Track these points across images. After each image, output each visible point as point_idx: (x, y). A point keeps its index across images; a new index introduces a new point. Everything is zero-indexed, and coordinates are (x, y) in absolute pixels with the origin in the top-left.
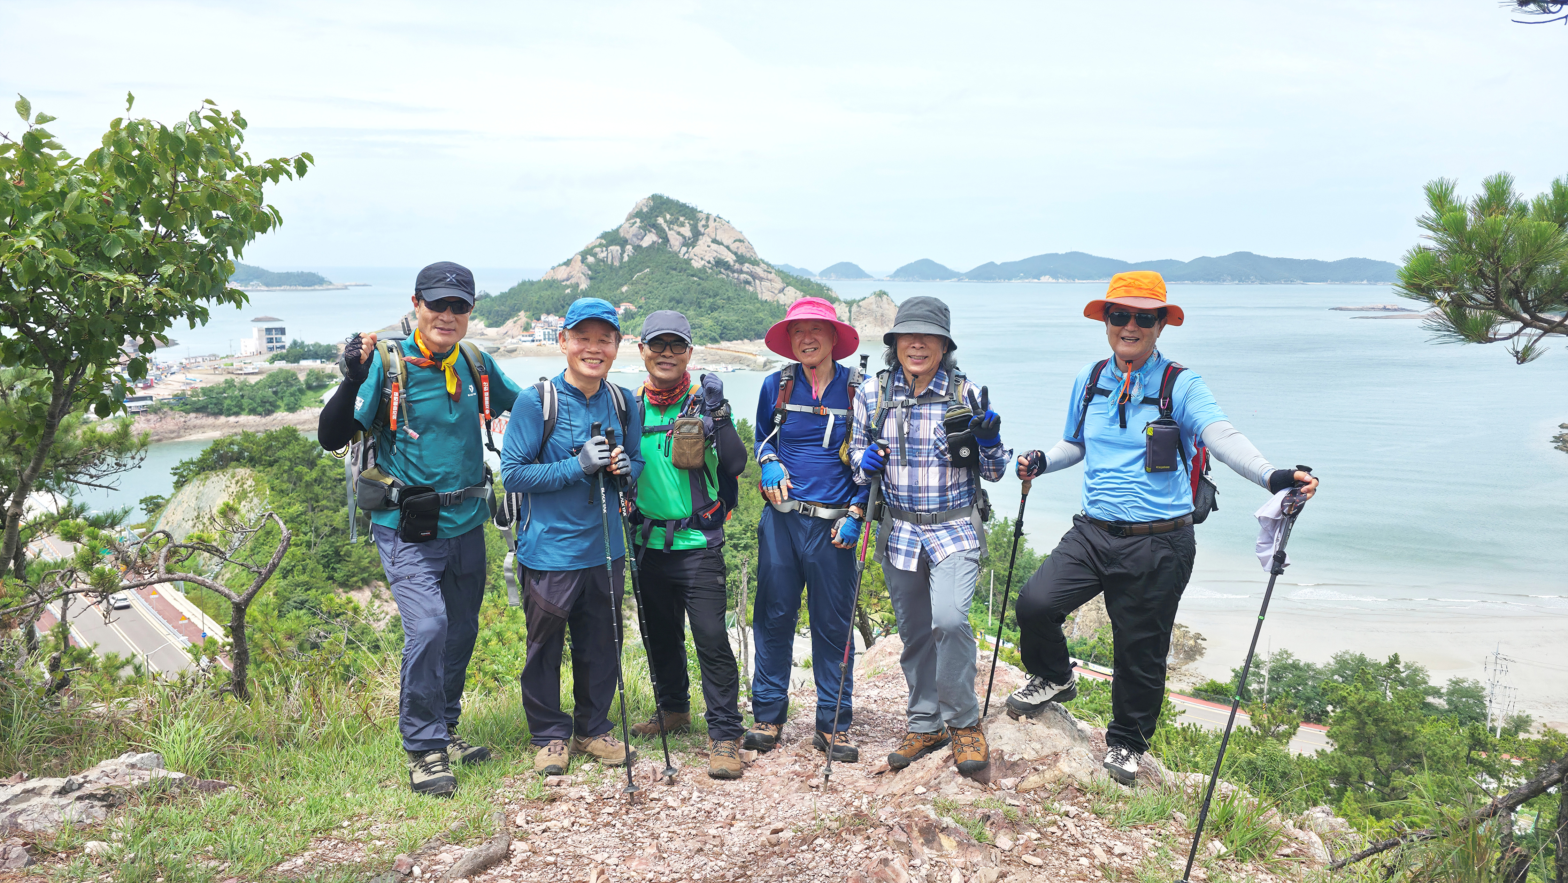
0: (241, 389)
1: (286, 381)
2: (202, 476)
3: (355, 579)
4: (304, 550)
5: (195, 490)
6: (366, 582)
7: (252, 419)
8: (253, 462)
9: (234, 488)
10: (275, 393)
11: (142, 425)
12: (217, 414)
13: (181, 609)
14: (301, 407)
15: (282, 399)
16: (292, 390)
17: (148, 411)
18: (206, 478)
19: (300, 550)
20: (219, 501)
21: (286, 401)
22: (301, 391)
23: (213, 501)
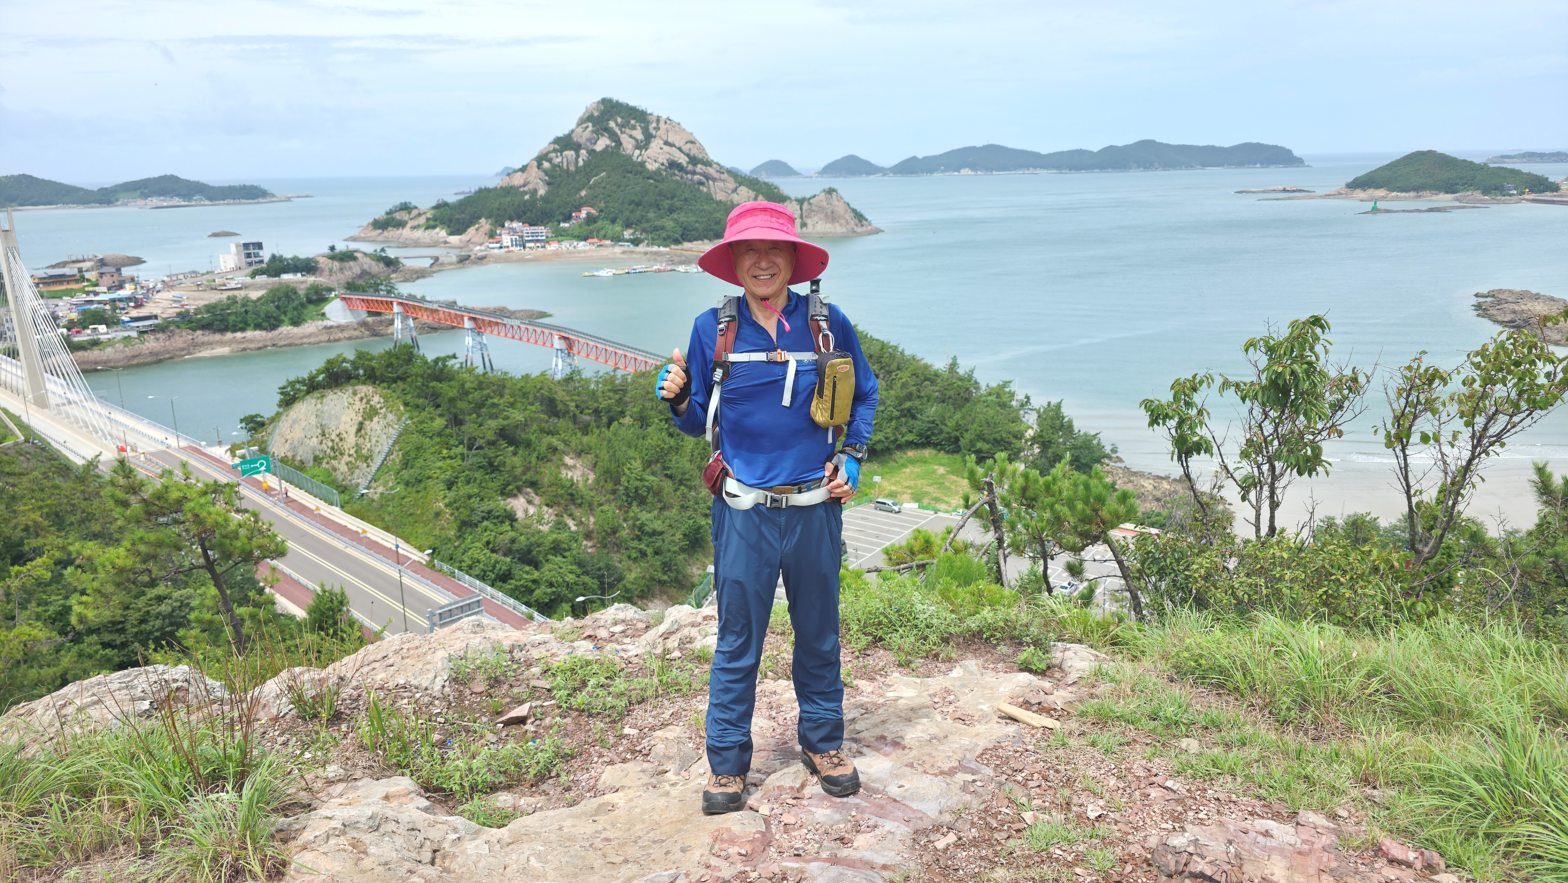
0: (244, 305)
1: (287, 296)
2: (316, 394)
4: (460, 462)
5: (310, 407)
6: (519, 489)
8: (373, 379)
9: (360, 405)
11: (152, 344)
12: (223, 330)
13: (344, 523)
14: (304, 320)
15: (285, 313)
16: (294, 305)
17: (156, 330)
18: (323, 396)
19: (456, 463)
20: (345, 418)
21: (289, 315)
22: (302, 305)
23: (338, 418)
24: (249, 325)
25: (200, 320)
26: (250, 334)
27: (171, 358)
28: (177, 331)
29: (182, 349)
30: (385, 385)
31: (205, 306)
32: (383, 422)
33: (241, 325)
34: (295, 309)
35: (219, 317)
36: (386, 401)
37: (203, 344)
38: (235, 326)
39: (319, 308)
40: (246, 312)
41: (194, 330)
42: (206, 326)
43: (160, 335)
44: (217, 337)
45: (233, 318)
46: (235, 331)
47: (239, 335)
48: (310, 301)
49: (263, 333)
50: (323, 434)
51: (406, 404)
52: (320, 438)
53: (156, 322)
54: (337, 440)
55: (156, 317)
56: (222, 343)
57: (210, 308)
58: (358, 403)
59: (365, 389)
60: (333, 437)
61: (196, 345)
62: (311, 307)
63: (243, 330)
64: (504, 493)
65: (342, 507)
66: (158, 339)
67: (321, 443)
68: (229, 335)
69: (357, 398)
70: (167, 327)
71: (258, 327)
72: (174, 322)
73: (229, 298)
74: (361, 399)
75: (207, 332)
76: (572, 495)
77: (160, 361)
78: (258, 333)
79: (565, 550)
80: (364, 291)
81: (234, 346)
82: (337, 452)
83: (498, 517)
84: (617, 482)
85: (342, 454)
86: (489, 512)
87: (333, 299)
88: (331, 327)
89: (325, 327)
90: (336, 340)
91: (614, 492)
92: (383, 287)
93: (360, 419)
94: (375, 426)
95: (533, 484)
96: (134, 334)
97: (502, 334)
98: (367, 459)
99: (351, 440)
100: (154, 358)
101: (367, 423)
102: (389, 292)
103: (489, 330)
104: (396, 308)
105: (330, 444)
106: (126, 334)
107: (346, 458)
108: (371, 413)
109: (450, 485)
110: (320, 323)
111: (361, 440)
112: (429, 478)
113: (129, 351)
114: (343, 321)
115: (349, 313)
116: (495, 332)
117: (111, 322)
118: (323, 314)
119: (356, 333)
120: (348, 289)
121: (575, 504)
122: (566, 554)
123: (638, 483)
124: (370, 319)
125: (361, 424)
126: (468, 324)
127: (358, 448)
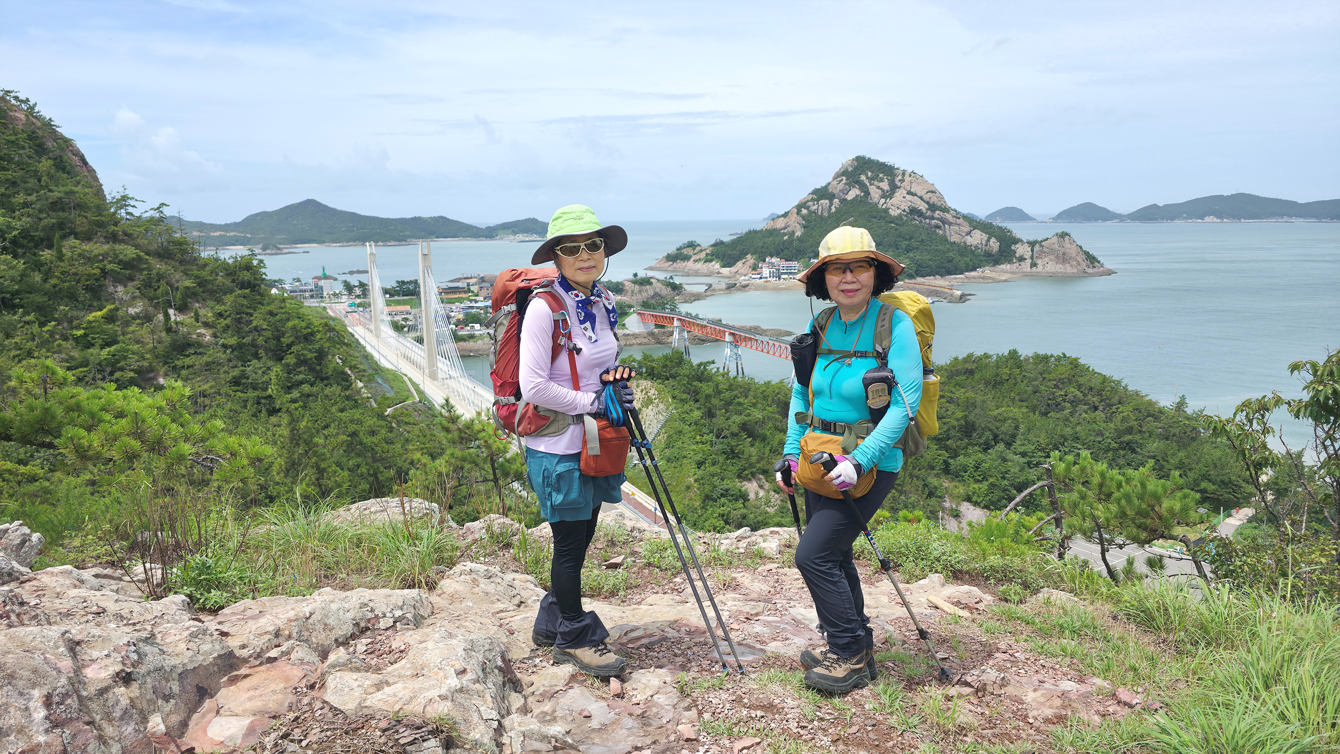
3: (746, 472)
4: (709, 447)
6: (753, 475)
19: (707, 447)
30: (660, 381)
32: (656, 410)
36: (659, 394)
64: (740, 476)
80: (654, 308)
83: (732, 495)
86: (727, 490)
87: (632, 313)
88: (628, 335)
89: (625, 335)
90: (631, 345)
92: (668, 306)
95: (765, 472)
102: (672, 310)
103: (744, 344)
104: (676, 323)
109: (700, 464)
112: (685, 457)
114: (637, 331)
115: (642, 324)
116: (749, 346)
119: (645, 340)
120: (643, 306)
124: (656, 331)
126: (728, 338)
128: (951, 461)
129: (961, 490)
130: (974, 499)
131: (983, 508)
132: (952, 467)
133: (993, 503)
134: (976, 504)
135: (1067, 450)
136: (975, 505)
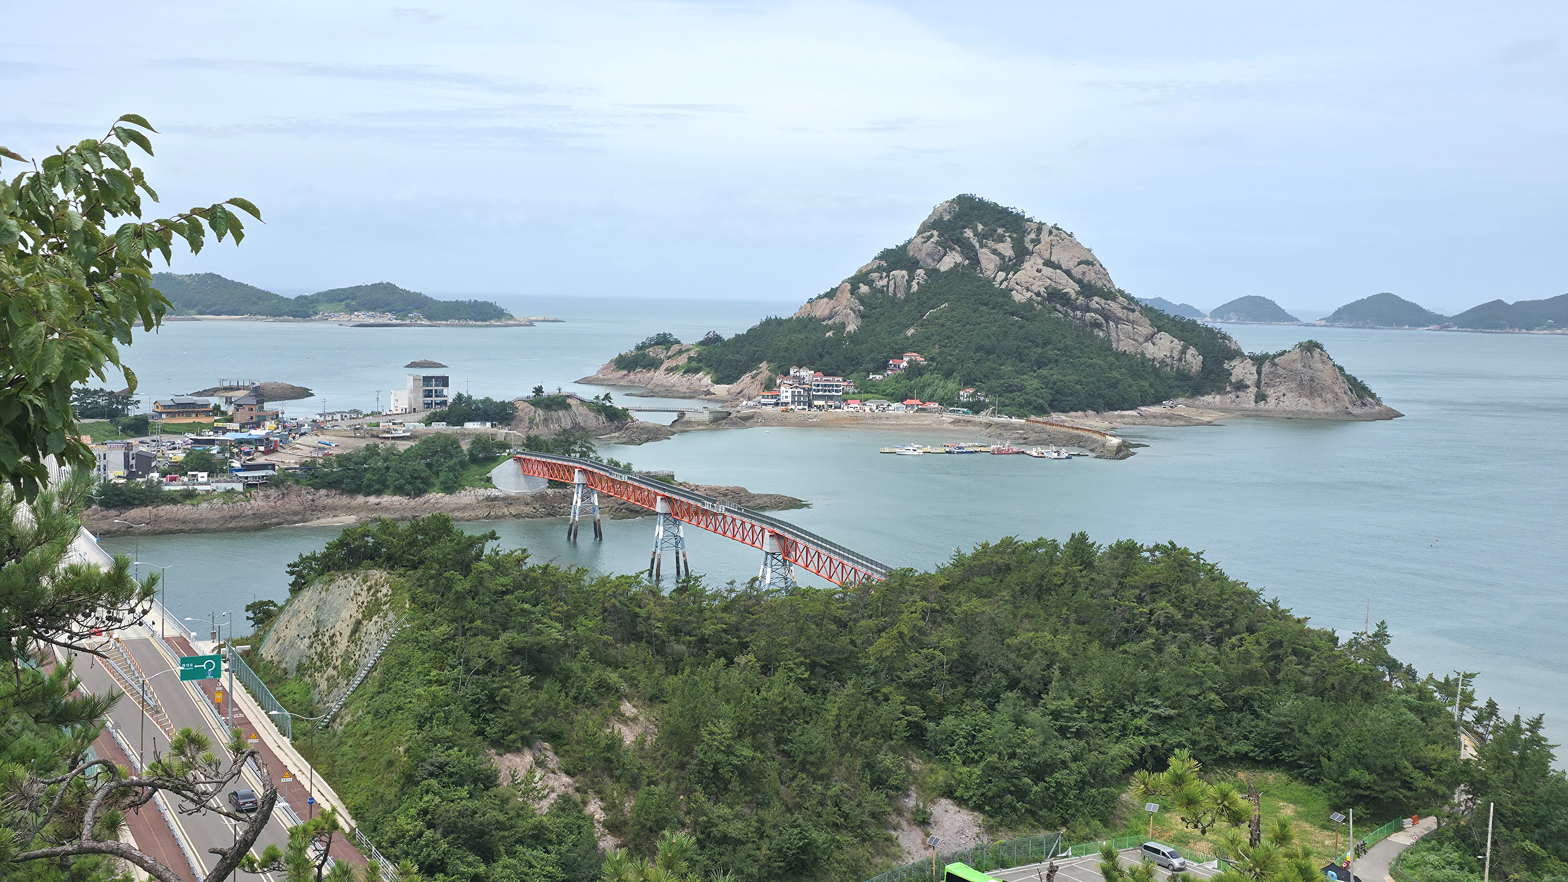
0: (386, 460)
1: (444, 450)
2: (325, 578)
3: (512, 737)
4: (448, 690)
5: (316, 596)
6: (527, 743)
7: (397, 500)
8: (391, 562)
9: (364, 597)
10: (429, 466)
11: (259, 502)
12: (353, 492)
13: (285, 761)
14: (463, 487)
15: (437, 474)
16: (451, 463)
17: (268, 483)
18: (332, 580)
19: (440, 691)
20: (345, 614)
21: (442, 476)
22: (462, 464)
23: (338, 612)
24: (388, 487)
25: (326, 474)
26: (386, 499)
27: (279, 524)
28: (295, 487)
29: (296, 513)
30: (401, 570)
31: (337, 456)
32: (381, 624)
33: (376, 487)
34: (451, 469)
35: (352, 474)
36: (393, 594)
37: (324, 508)
38: (369, 486)
39: (484, 470)
40: (387, 469)
41: (317, 488)
42: (334, 484)
43: (273, 492)
44: (345, 500)
45: (368, 475)
46: (368, 494)
47: (372, 499)
48: (474, 459)
49: (404, 500)
50: (316, 635)
51: (413, 600)
52: (313, 639)
53: (270, 472)
54: (328, 644)
55: (273, 467)
56: (349, 510)
57: (343, 460)
58: (364, 593)
59: (378, 575)
60: (326, 639)
61: (315, 510)
62: (475, 468)
63: (379, 493)
64: (498, 743)
65: (294, 739)
66: (267, 497)
67: (311, 647)
68: (360, 499)
69: (365, 588)
70: (282, 482)
71: (399, 490)
72: (293, 475)
73: (368, 448)
74: (369, 590)
75: (334, 492)
76: (609, 760)
77: (264, 527)
78: (397, 498)
79: (550, 842)
80: (548, 451)
81: (363, 515)
82: (324, 658)
83: (451, 775)
84: (689, 752)
85: (328, 665)
86: (441, 766)
87: (505, 459)
88: (496, 498)
89: (488, 498)
90: (497, 517)
91: (682, 766)
93: (360, 616)
94: (371, 627)
95: (555, 738)
96: (239, 487)
97: (702, 525)
98: (350, 674)
99: (343, 643)
100: (258, 522)
101: (365, 622)
103: (686, 519)
104: (578, 478)
105: (319, 649)
106: (229, 486)
107: (331, 672)
108: (371, 610)
109: (422, 722)
110: (482, 491)
111: (353, 646)
113: (227, 510)
114: (513, 491)
115: (522, 480)
117: (214, 468)
118: (489, 480)
119: (527, 510)
120: (527, 446)
121: (611, 776)
122: (550, 847)
123: (720, 757)
124: (550, 491)
125: (359, 623)
126: (660, 507)
127: (347, 657)
128: (931, 725)
129: (941, 776)
130: (957, 794)
131: (974, 809)
132: (929, 735)
133: (990, 800)
134: (961, 802)
135: (1137, 709)
136: (959, 805)
